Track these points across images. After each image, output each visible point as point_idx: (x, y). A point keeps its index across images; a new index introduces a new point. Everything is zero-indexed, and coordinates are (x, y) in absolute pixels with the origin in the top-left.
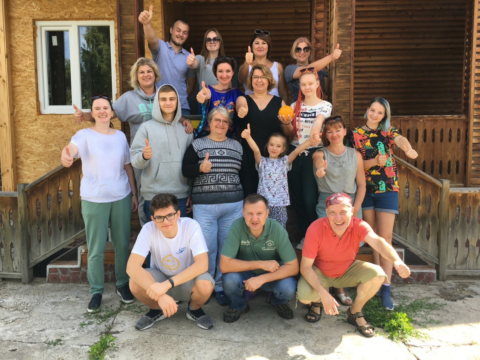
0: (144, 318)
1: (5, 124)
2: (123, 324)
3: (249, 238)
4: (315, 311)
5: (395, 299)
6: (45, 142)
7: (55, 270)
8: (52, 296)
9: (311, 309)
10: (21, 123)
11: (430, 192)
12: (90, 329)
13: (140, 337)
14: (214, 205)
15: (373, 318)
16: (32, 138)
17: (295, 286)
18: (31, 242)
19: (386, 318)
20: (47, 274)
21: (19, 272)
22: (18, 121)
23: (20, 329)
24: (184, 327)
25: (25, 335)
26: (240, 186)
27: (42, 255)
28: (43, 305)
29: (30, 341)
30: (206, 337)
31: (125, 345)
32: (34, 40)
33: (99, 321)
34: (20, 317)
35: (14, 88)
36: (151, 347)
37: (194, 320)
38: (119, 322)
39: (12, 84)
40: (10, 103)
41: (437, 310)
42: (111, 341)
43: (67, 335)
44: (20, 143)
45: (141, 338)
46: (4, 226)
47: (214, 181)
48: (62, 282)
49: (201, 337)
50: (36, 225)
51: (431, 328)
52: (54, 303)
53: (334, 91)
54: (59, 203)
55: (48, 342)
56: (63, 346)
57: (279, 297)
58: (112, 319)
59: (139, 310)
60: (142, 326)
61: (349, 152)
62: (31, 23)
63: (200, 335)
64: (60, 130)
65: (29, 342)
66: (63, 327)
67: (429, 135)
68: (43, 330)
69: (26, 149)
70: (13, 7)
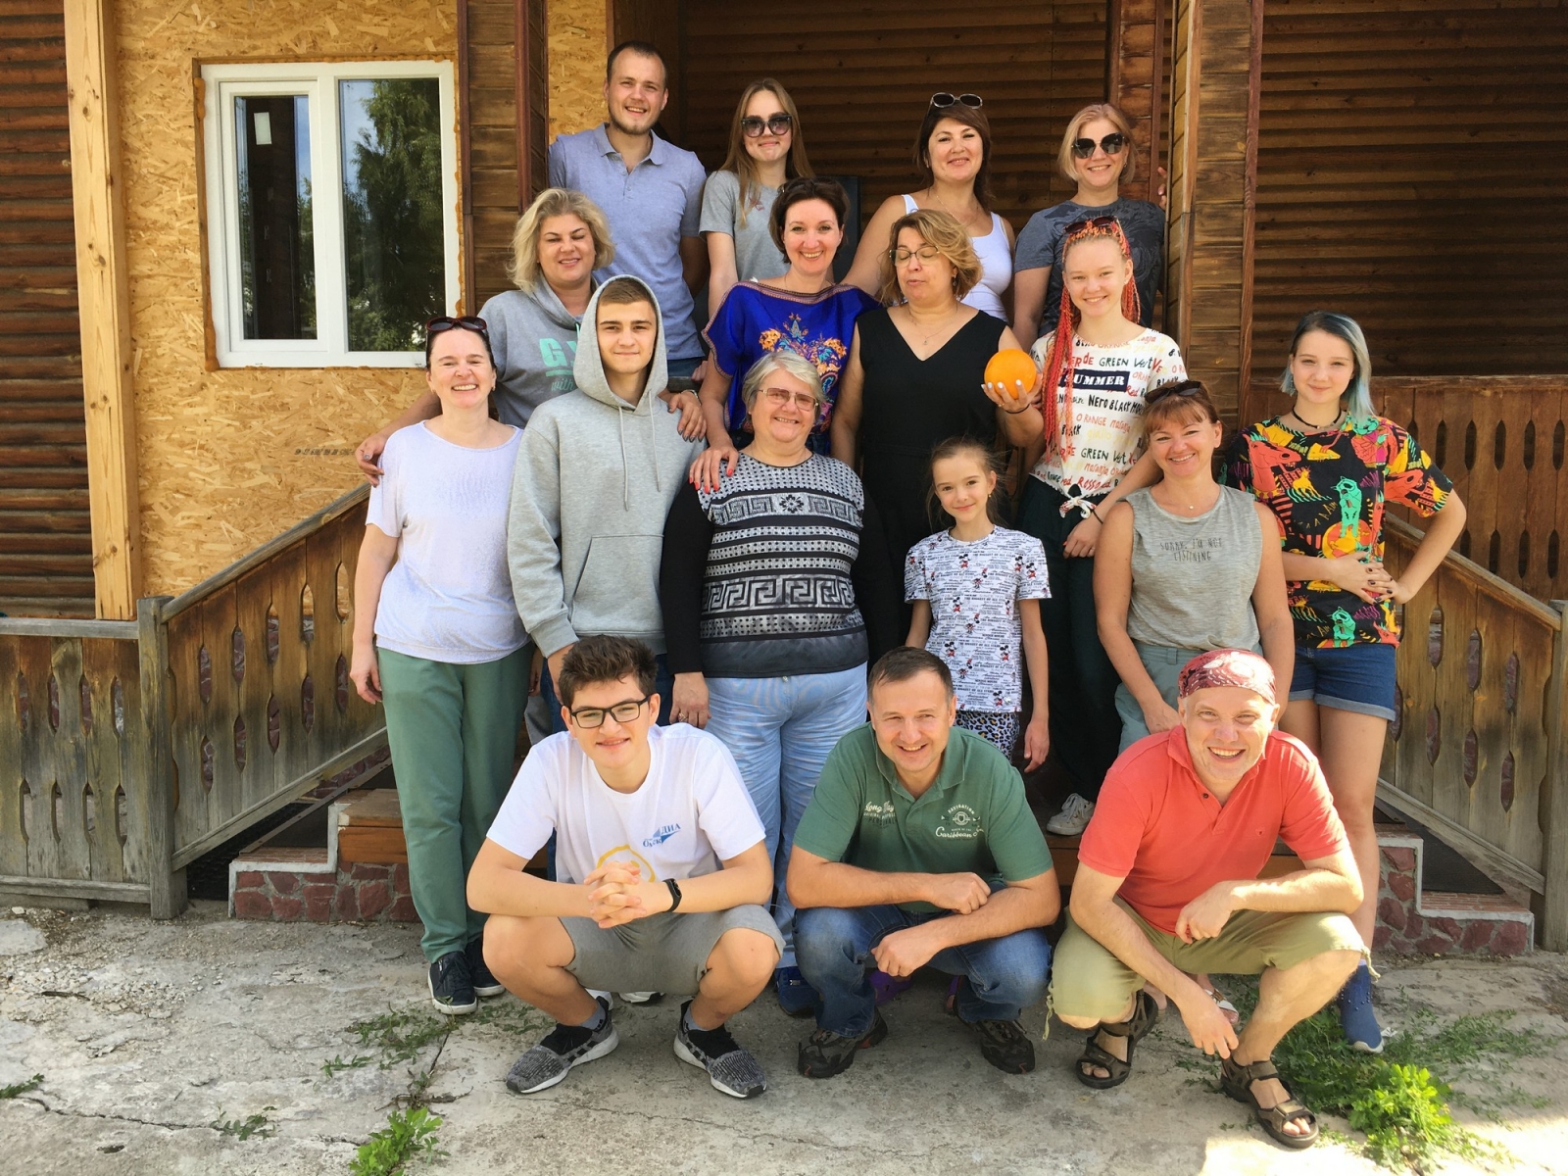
0: (536, 1052)
1: (105, 399)
2: (466, 1070)
3: (890, 796)
4: (1110, 1051)
5: (1387, 1013)
6: (231, 458)
7: (256, 878)
8: (246, 966)
9: (1096, 1041)
10: (156, 395)
11: (1517, 643)
12: (360, 1085)
13: (522, 1118)
14: (770, 680)
15: (1312, 1081)
16: (191, 445)
17: (1045, 961)
18: (180, 786)
19: (1358, 1081)
20: (231, 891)
21: (142, 883)
22: (146, 388)
23: (136, 1076)
24: (665, 1088)
25: (151, 1097)
26: (856, 617)
27: (215, 827)
28: (213, 994)
29: (167, 1119)
30: (738, 1126)
31: (472, 1144)
32: (196, 127)
33: (390, 1056)
34: (139, 1035)
35: (133, 283)
36: (556, 1155)
37: (701, 1065)
38: (455, 1064)
39: (128, 270)
40: (120, 331)
41: (1537, 1055)
42: (425, 1131)
43: (286, 1101)
44: (152, 462)
45: (525, 1122)
46: (95, 734)
47: (769, 600)
48: (277, 918)
49: (723, 1127)
50: (197, 732)
51: (1515, 1124)
52: (248, 990)
53: (1186, 296)
54: (270, 660)
55: (222, 1125)
56: (271, 1140)
57: (989, 997)
58: (429, 1053)
59: (521, 1024)
60: (528, 1079)
61: (1231, 505)
62: (186, 72)
63: (718, 1118)
64: (277, 419)
65: (164, 1122)
66: (273, 1075)
67: (1514, 444)
68: (210, 1082)
69: (172, 479)
70: (131, 21)
